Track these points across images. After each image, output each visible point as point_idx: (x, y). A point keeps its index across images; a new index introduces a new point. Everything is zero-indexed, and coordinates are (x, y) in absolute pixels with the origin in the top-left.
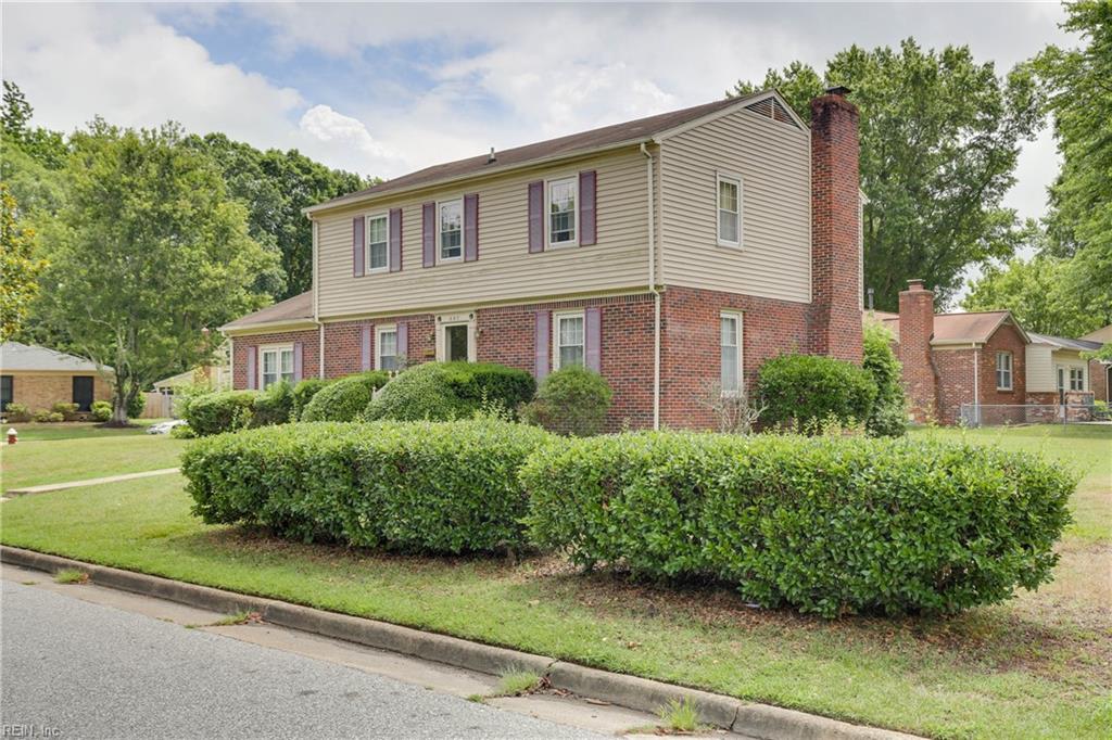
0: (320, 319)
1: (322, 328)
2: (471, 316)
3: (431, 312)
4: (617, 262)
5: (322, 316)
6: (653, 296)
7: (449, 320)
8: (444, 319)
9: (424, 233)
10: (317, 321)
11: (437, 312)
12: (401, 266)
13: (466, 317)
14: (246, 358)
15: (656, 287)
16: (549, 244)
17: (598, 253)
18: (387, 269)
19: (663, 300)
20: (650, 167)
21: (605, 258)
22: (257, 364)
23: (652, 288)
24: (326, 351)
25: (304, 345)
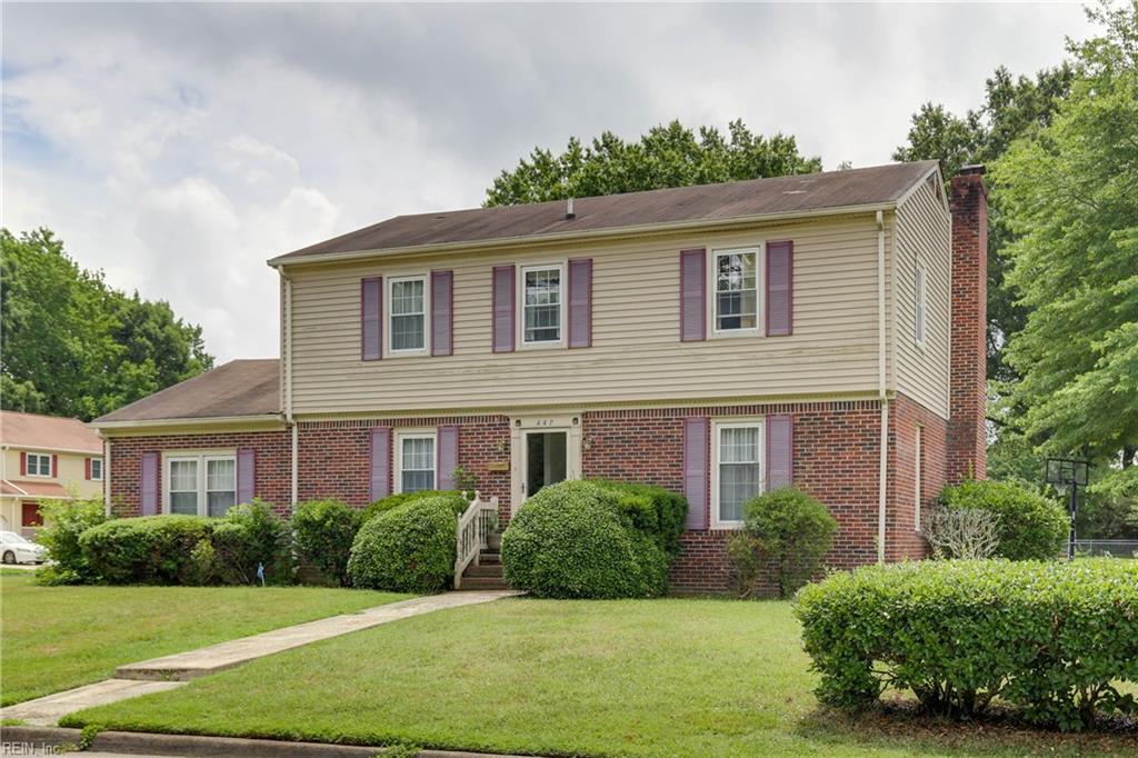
0: (294, 416)
1: (295, 429)
2: (576, 419)
3: (504, 414)
4: (824, 359)
5: (296, 412)
6: (878, 404)
7: (533, 424)
8: (525, 423)
9: (494, 305)
10: (289, 418)
11: (513, 413)
12: (452, 349)
13: (569, 421)
14: (138, 468)
15: (888, 392)
16: (713, 331)
17: (797, 345)
18: (426, 349)
19: (892, 410)
20: (881, 243)
21: (806, 352)
22: (159, 477)
23: (883, 394)
24: (301, 462)
25: (256, 452)
